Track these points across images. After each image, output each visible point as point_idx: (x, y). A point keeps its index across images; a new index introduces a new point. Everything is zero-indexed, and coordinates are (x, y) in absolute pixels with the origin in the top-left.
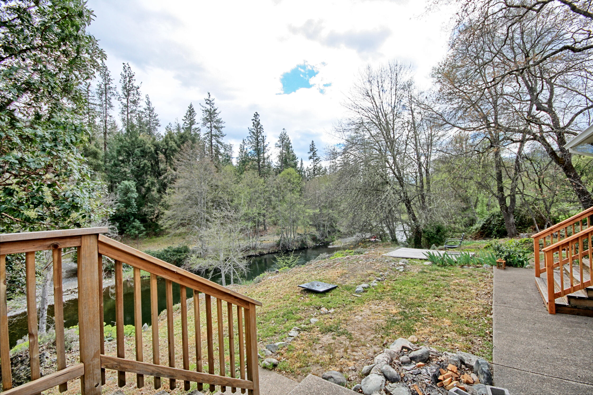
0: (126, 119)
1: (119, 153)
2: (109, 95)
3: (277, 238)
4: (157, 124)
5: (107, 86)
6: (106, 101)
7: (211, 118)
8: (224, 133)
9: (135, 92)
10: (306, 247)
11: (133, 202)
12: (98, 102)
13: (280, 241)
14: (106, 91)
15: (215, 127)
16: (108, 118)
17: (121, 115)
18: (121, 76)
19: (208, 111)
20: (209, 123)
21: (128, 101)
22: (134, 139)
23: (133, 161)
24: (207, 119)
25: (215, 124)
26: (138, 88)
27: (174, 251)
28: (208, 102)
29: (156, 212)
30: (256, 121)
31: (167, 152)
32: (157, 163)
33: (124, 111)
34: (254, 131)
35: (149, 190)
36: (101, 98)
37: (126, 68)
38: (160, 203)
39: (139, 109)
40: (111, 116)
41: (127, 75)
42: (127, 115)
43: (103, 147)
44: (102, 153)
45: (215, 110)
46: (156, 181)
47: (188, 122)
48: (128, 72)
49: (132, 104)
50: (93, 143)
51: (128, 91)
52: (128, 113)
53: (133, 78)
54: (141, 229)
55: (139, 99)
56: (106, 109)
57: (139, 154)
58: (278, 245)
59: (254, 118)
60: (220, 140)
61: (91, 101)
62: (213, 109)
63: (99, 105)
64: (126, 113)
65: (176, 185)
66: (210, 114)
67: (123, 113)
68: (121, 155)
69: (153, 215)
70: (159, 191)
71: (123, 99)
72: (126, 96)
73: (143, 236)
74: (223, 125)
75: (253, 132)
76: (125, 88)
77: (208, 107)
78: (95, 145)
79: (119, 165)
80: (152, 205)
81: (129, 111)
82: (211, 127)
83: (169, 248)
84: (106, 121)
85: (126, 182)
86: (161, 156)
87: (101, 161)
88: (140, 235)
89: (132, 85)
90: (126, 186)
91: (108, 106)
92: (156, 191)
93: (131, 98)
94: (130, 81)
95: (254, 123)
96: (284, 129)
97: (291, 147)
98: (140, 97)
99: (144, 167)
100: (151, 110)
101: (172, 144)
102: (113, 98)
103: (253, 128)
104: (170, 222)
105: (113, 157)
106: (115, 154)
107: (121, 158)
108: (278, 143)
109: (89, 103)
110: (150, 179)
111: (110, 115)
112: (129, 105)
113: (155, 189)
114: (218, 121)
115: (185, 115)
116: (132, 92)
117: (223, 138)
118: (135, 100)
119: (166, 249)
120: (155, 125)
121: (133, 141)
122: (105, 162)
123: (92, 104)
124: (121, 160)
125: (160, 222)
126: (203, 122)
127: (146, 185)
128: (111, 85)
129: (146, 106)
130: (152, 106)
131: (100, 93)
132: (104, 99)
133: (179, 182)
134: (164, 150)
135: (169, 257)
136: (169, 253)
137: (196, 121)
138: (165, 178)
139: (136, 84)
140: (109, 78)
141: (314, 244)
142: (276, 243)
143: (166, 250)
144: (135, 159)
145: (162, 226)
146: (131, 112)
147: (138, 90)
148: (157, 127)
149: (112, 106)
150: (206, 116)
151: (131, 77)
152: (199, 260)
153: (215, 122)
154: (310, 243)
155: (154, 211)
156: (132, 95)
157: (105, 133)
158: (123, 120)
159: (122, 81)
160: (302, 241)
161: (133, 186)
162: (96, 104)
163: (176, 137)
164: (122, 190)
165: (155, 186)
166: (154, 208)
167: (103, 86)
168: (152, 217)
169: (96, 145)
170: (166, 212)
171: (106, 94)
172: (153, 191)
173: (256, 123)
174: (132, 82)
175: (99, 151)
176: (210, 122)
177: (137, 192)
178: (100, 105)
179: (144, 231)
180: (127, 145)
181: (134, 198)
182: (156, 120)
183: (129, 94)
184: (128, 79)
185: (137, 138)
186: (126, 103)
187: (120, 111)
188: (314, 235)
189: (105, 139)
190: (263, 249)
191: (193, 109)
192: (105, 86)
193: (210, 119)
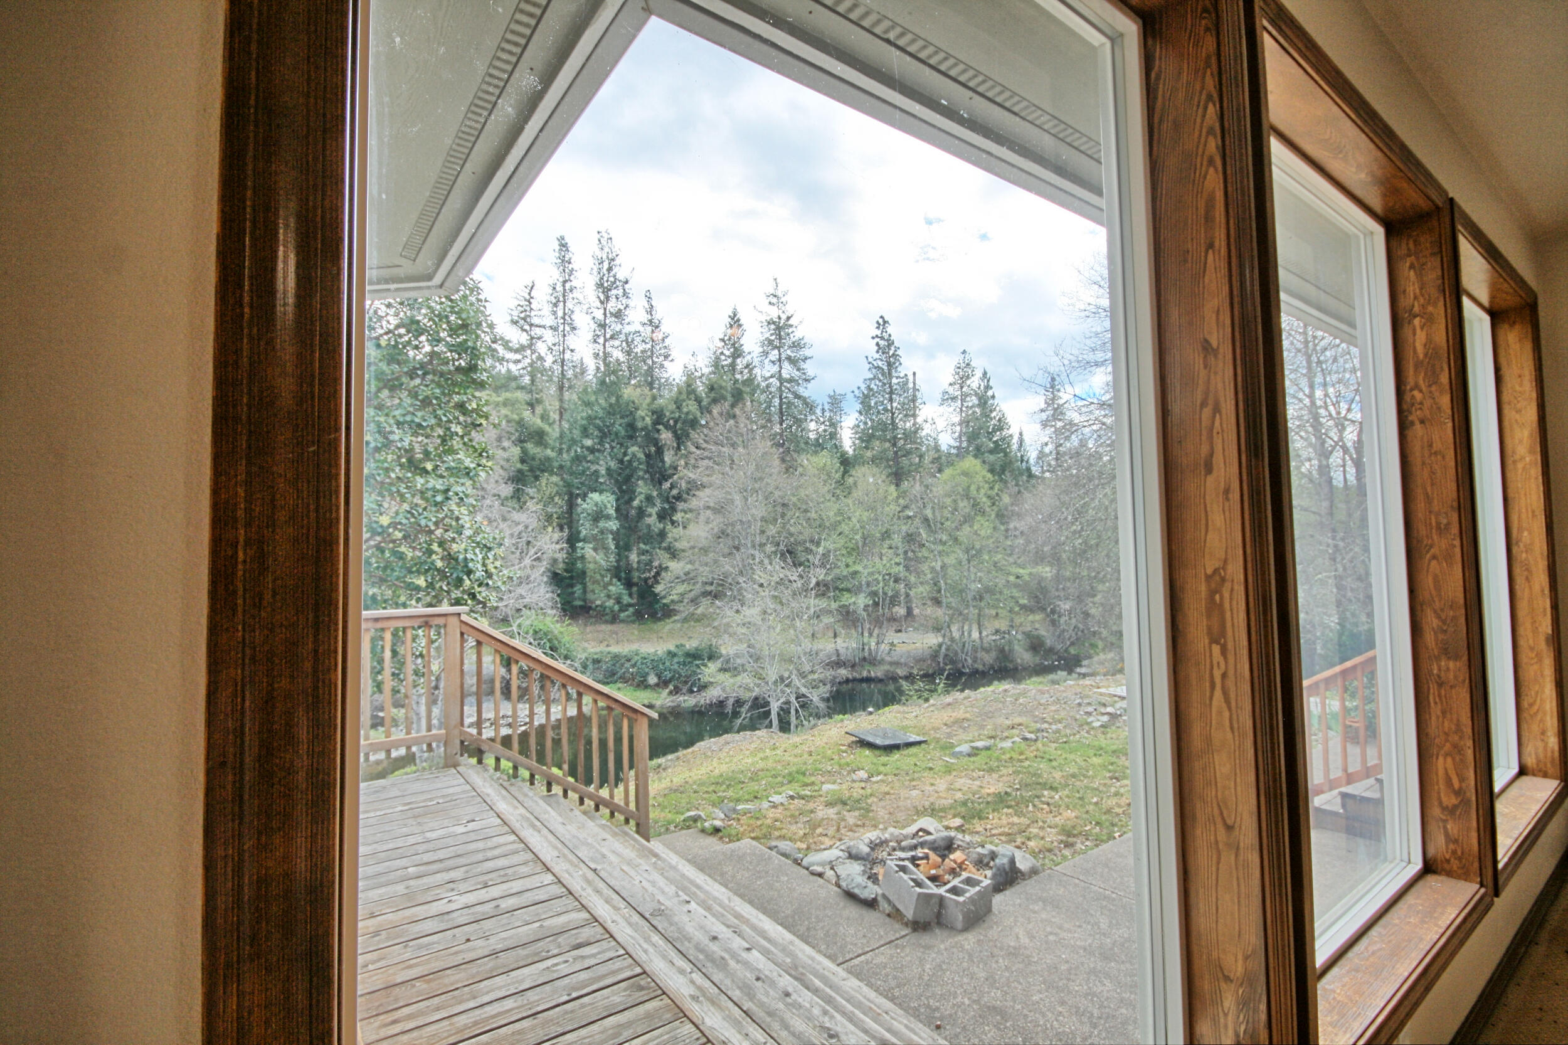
0: (601, 354)
1: (585, 432)
2: (569, 305)
3: (933, 640)
4: (666, 357)
5: (568, 286)
6: (564, 318)
7: (780, 338)
8: (811, 373)
9: (620, 292)
10: (1011, 666)
11: (610, 540)
12: (549, 321)
13: (940, 646)
14: (564, 296)
15: (789, 358)
16: (568, 355)
17: (591, 345)
18: (592, 261)
19: (774, 323)
20: (776, 352)
21: (605, 314)
22: (613, 400)
23: (612, 448)
24: (770, 342)
25: (789, 352)
26: (626, 282)
27: (688, 654)
28: (774, 300)
29: (656, 564)
30: (882, 338)
31: (679, 425)
32: (660, 451)
33: (598, 336)
34: (880, 363)
35: (641, 513)
36: (554, 313)
37: (604, 242)
38: (664, 545)
39: (627, 329)
40: (572, 351)
41: (605, 257)
42: (604, 345)
43: (557, 417)
44: (553, 432)
45: (788, 318)
46: (655, 494)
47: (727, 353)
48: (606, 250)
49: (614, 319)
50: (539, 410)
51: (606, 291)
52: (606, 340)
53: (617, 262)
54: (625, 602)
55: (627, 306)
56: (564, 336)
57: (623, 433)
58: (935, 655)
59: (878, 333)
60: (801, 391)
61: (535, 321)
62: (784, 317)
63: (551, 327)
64: (601, 340)
65: (694, 503)
66: (779, 328)
67: (595, 341)
68: (587, 436)
69: (649, 571)
70: (662, 516)
71: (595, 311)
72: (602, 302)
73: (628, 616)
74: (807, 352)
75: (878, 368)
76: (600, 285)
77: (774, 313)
78: (542, 418)
79: (585, 457)
80: (648, 548)
81: (608, 336)
82: (780, 360)
83: (677, 646)
84: (563, 361)
85: (595, 496)
86: (666, 436)
87: (553, 449)
88: (622, 615)
89: (614, 276)
90: (596, 505)
91: (567, 328)
92: (655, 517)
93: (612, 305)
94: (610, 269)
95: (877, 344)
96: (964, 352)
97: (993, 397)
98: (629, 302)
99: (630, 461)
100: (654, 325)
101: (691, 407)
102: (577, 309)
103: (877, 356)
104: (681, 588)
105: (574, 442)
106: (577, 433)
107: (588, 443)
108: (951, 390)
109: (531, 325)
110: (643, 488)
111: (571, 347)
112: (607, 322)
113: (653, 511)
114: (797, 345)
115: (722, 336)
116: (614, 292)
117: (809, 385)
118: (620, 310)
119: (672, 648)
120: (662, 358)
121: (611, 405)
122: (560, 451)
123: (537, 326)
124: (588, 448)
125: (659, 589)
126: (761, 350)
127: (636, 503)
128: (574, 284)
129: (645, 318)
130: (657, 316)
131: (554, 301)
132: (560, 314)
133: (703, 498)
134: (671, 422)
135: (676, 667)
136: (676, 660)
137: (746, 348)
138: (672, 487)
139: (621, 276)
140: (571, 266)
141: (1037, 660)
142: (928, 652)
143: (669, 652)
144: (614, 444)
145: (664, 597)
146: (612, 337)
147: (627, 286)
148: (666, 363)
149: (574, 329)
150: (768, 335)
151: (613, 260)
152: (721, 677)
153: (790, 347)
154: (1023, 656)
155: (651, 561)
156: (614, 300)
157: (561, 388)
158: (596, 355)
159: (595, 272)
160: (1002, 651)
161: (609, 506)
162: (544, 327)
163: (701, 388)
164: (589, 514)
165: (654, 505)
166: (651, 555)
167: (559, 288)
168: (647, 575)
169: (544, 417)
170: (673, 565)
171: (565, 302)
172: (650, 515)
173: (882, 343)
174: (615, 270)
175: (547, 428)
176: (778, 348)
177: (617, 518)
178: (554, 329)
179: (630, 605)
180: (601, 414)
181: (612, 532)
182: (665, 347)
183: (608, 298)
184: (606, 265)
185: (618, 397)
186: (602, 317)
187: (590, 336)
188: (1038, 637)
189: (561, 401)
190: (897, 664)
191: (738, 320)
192: (564, 286)
193: (777, 343)
